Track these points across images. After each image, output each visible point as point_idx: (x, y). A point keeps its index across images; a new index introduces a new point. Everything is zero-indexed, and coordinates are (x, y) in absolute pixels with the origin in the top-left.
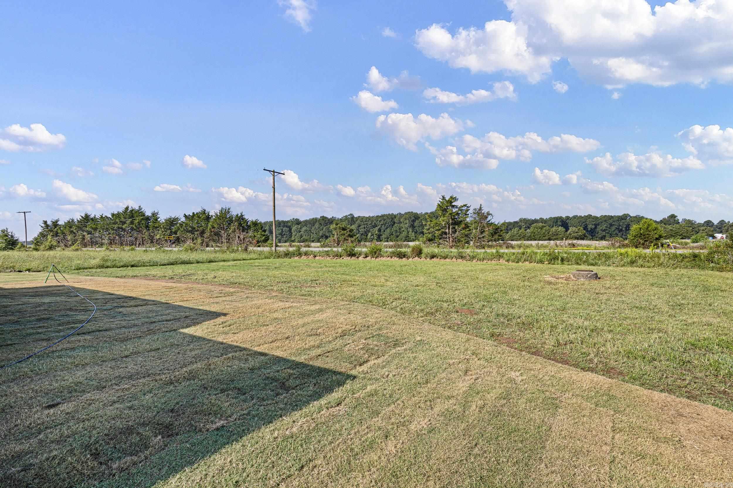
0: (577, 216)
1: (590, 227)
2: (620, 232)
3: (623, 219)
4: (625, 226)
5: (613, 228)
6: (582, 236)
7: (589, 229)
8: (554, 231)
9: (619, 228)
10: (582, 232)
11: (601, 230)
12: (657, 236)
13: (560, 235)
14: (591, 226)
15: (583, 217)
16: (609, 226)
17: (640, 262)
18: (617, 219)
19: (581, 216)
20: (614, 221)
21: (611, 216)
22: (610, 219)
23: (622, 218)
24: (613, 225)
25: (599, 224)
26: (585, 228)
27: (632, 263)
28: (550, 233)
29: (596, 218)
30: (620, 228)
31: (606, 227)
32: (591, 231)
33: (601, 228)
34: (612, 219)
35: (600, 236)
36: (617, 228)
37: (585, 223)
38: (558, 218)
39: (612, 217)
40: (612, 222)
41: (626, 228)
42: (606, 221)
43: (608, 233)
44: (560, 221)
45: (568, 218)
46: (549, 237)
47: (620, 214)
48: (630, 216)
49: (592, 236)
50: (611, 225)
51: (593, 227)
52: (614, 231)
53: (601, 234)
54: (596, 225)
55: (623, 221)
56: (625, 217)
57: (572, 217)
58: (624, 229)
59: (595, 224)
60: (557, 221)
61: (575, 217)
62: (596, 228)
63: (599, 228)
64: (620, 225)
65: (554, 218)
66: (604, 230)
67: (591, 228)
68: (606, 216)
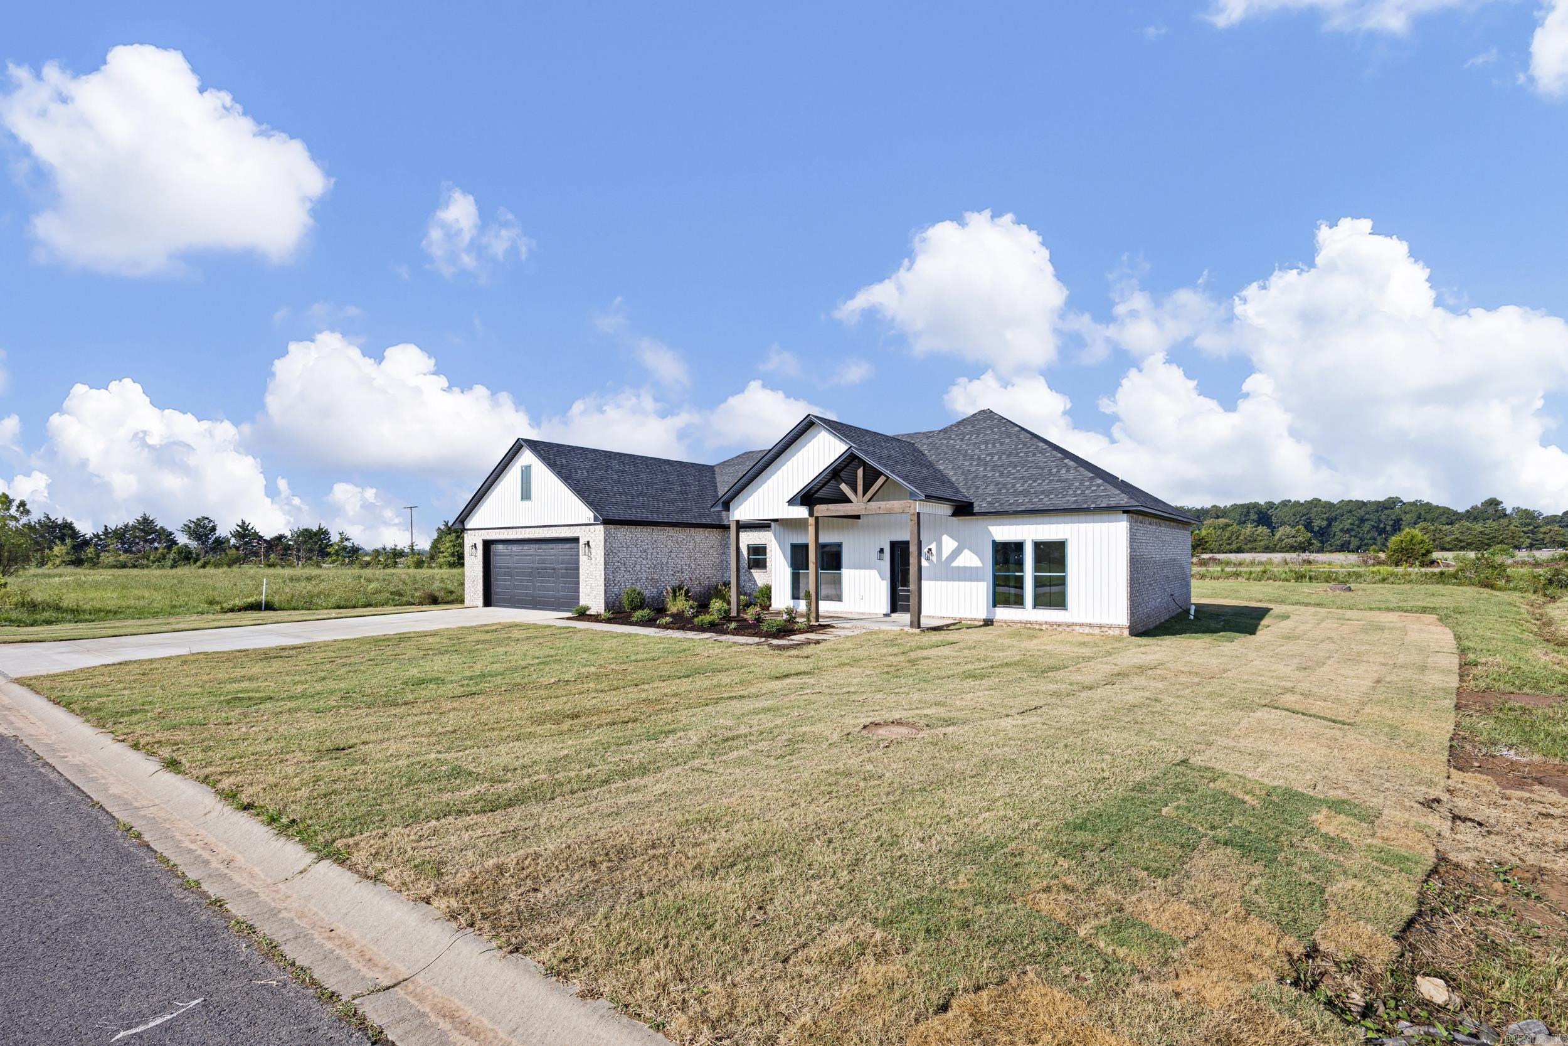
0: (1290, 501)
1: (1317, 523)
2: (1380, 534)
3: (1386, 509)
4: (1391, 523)
5: (1366, 527)
6: (1304, 543)
7: (1316, 529)
8: (1248, 533)
9: (1378, 527)
10: (1304, 536)
11: (1342, 530)
12: (1424, 551)
13: (1261, 541)
14: (1319, 521)
15: (1302, 504)
16: (1357, 522)
17: (1391, 579)
18: (1374, 507)
19: (1297, 503)
20: (1368, 513)
21: (1362, 502)
22: (1360, 508)
23: (1386, 505)
24: (1367, 520)
25: (1336, 519)
26: (1308, 526)
27: (1384, 580)
28: (1241, 538)
29: (1330, 505)
30: (1382, 525)
31: (1351, 524)
32: (1318, 531)
33: (1341, 526)
34: (1363, 509)
35: (1339, 543)
36: (1373, 527)
37: (1307, 516)
38: (1251, 507)
39: (1361, 504)
40: (1363, 513)
41: (1393, 526)
42: (1350, 512)
43: (1355, 536)
44: (1256, 513)
45: (1271, 505)
46: (1238, 545)
47: (1381, 498)
48: (1401, 502)
49: (1322, 542)
50: (1362, 520)
51: (1325, 523)
52: (1368, 532)
53: (1340, 538)
54: (1330, 521)
55: (1386, 512)
56: (1390, 504)
57: (1280, 503)
58: (1388, 528)
59: (1327, 519)
60: (1248, 513)
61: (1285, 503)
62: (1329, 525)
63: (1336, 527)
64: (1380, 521)
65: (1242, 506)
66: (1348, 531)
67: (1320, 527)
68: (1350, 501)
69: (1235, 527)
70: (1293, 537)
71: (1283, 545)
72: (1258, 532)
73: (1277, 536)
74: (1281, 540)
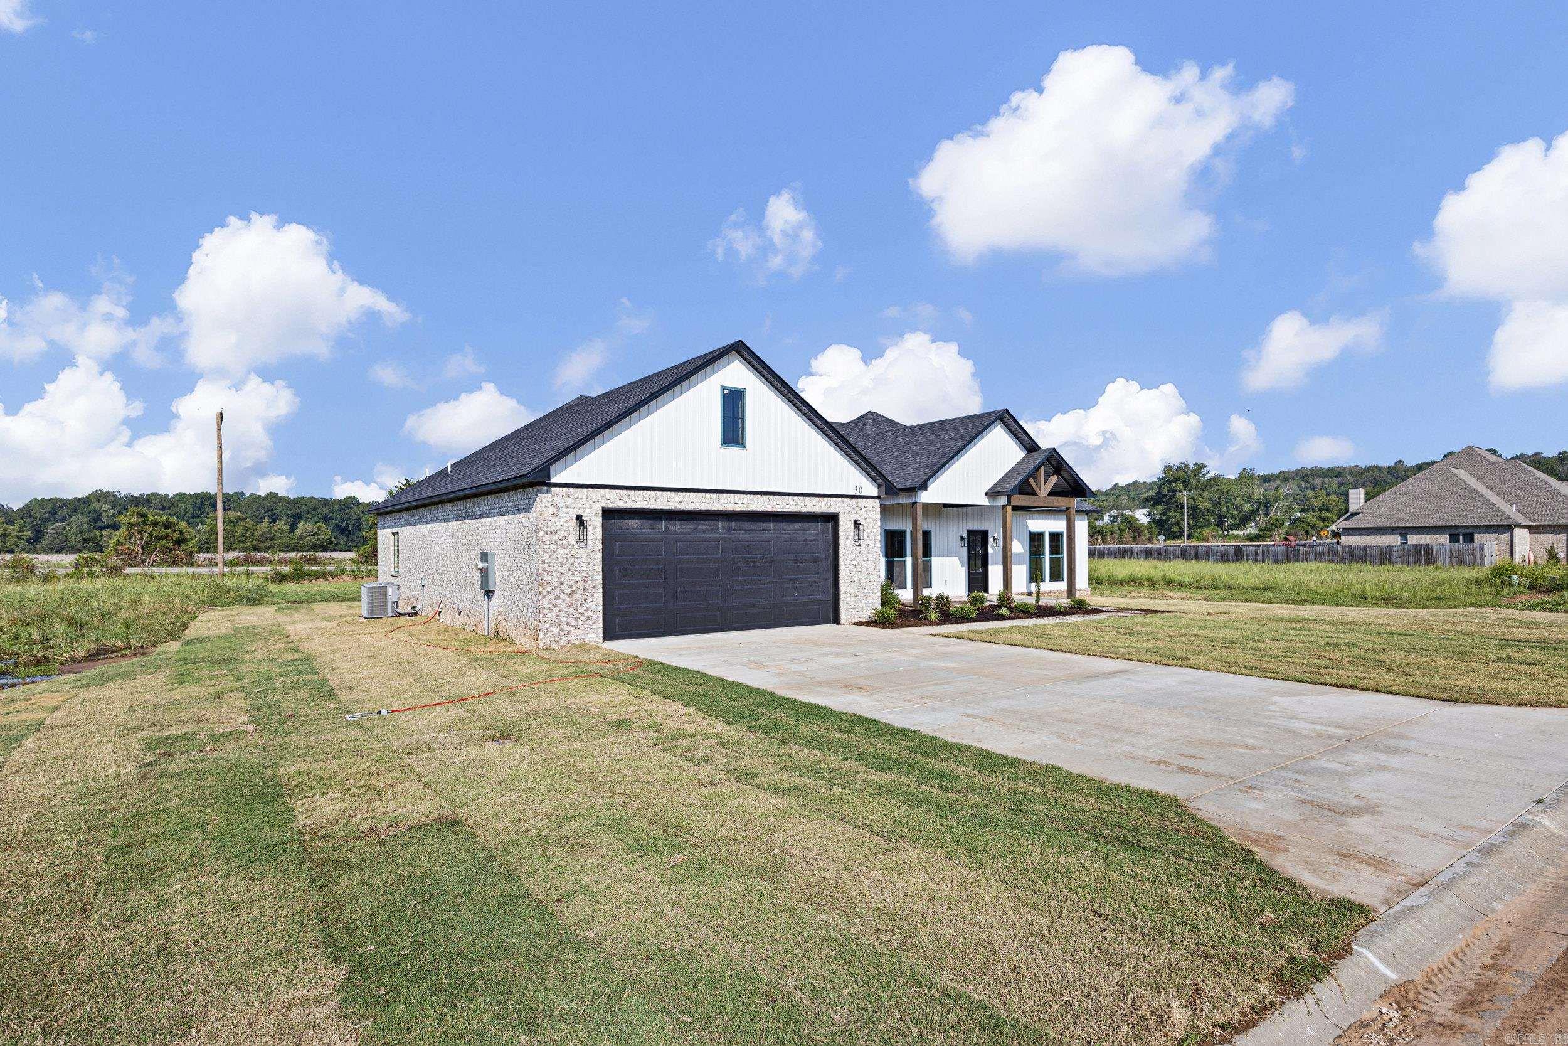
69: (249, 523)
70: (314, 534)
71: (305, 544)
72: (275, 528)
73: (298, 533)
74: (302, 538)
